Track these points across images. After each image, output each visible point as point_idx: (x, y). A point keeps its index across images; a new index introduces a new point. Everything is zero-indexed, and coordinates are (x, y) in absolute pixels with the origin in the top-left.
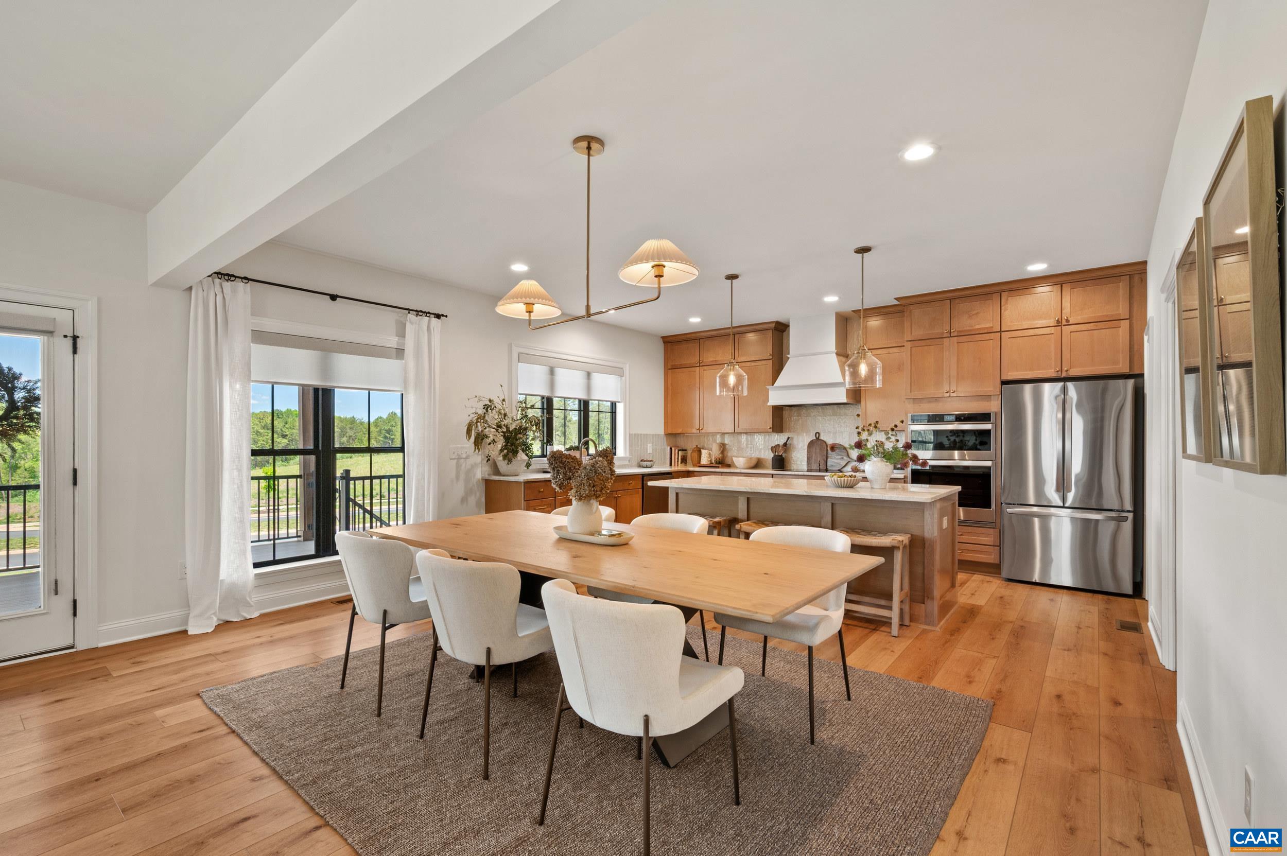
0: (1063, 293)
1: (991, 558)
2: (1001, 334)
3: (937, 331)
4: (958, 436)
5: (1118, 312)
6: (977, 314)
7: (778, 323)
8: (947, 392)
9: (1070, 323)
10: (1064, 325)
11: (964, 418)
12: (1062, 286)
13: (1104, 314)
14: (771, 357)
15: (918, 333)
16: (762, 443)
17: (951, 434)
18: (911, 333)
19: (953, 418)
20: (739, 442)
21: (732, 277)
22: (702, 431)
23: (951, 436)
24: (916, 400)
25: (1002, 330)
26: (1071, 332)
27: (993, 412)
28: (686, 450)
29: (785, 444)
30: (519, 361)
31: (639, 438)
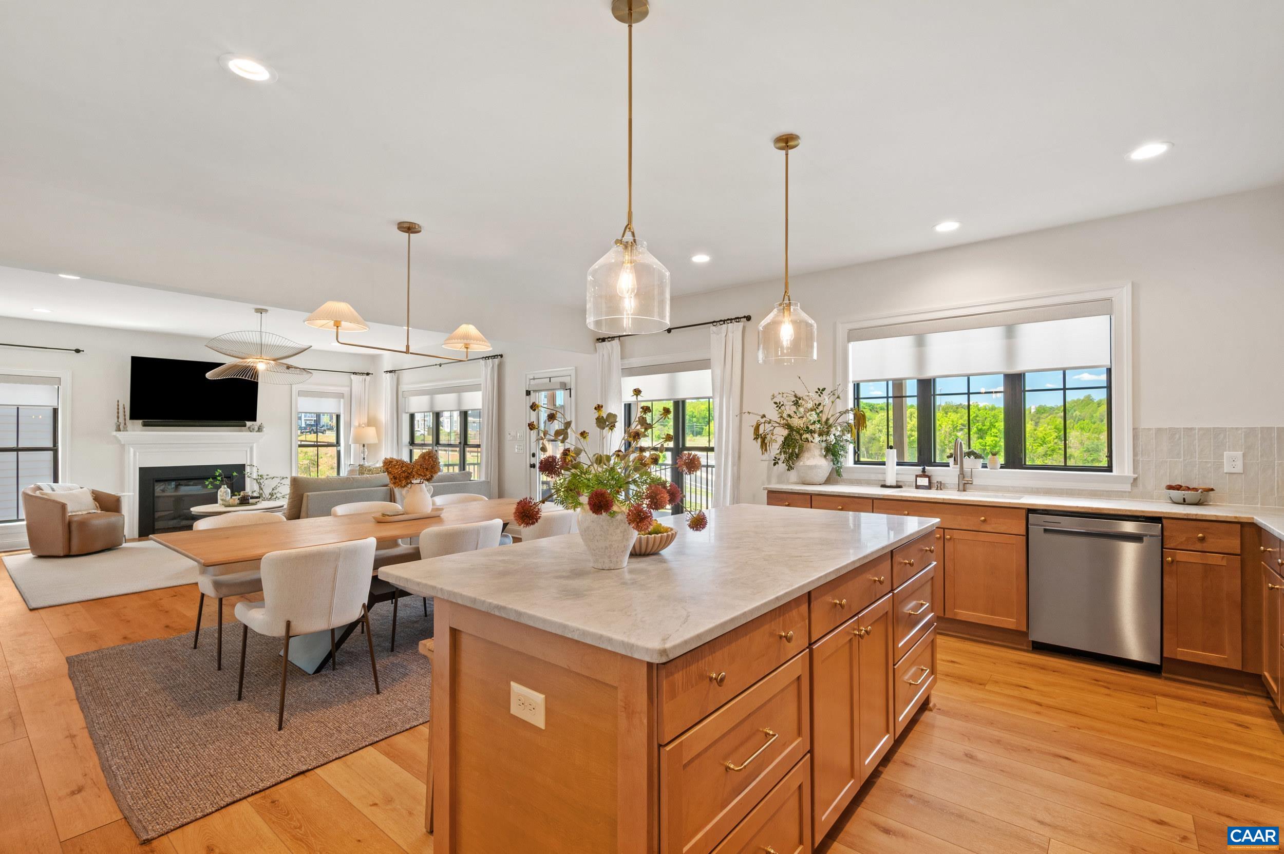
30: (849, 341)
31: (1180, 438)
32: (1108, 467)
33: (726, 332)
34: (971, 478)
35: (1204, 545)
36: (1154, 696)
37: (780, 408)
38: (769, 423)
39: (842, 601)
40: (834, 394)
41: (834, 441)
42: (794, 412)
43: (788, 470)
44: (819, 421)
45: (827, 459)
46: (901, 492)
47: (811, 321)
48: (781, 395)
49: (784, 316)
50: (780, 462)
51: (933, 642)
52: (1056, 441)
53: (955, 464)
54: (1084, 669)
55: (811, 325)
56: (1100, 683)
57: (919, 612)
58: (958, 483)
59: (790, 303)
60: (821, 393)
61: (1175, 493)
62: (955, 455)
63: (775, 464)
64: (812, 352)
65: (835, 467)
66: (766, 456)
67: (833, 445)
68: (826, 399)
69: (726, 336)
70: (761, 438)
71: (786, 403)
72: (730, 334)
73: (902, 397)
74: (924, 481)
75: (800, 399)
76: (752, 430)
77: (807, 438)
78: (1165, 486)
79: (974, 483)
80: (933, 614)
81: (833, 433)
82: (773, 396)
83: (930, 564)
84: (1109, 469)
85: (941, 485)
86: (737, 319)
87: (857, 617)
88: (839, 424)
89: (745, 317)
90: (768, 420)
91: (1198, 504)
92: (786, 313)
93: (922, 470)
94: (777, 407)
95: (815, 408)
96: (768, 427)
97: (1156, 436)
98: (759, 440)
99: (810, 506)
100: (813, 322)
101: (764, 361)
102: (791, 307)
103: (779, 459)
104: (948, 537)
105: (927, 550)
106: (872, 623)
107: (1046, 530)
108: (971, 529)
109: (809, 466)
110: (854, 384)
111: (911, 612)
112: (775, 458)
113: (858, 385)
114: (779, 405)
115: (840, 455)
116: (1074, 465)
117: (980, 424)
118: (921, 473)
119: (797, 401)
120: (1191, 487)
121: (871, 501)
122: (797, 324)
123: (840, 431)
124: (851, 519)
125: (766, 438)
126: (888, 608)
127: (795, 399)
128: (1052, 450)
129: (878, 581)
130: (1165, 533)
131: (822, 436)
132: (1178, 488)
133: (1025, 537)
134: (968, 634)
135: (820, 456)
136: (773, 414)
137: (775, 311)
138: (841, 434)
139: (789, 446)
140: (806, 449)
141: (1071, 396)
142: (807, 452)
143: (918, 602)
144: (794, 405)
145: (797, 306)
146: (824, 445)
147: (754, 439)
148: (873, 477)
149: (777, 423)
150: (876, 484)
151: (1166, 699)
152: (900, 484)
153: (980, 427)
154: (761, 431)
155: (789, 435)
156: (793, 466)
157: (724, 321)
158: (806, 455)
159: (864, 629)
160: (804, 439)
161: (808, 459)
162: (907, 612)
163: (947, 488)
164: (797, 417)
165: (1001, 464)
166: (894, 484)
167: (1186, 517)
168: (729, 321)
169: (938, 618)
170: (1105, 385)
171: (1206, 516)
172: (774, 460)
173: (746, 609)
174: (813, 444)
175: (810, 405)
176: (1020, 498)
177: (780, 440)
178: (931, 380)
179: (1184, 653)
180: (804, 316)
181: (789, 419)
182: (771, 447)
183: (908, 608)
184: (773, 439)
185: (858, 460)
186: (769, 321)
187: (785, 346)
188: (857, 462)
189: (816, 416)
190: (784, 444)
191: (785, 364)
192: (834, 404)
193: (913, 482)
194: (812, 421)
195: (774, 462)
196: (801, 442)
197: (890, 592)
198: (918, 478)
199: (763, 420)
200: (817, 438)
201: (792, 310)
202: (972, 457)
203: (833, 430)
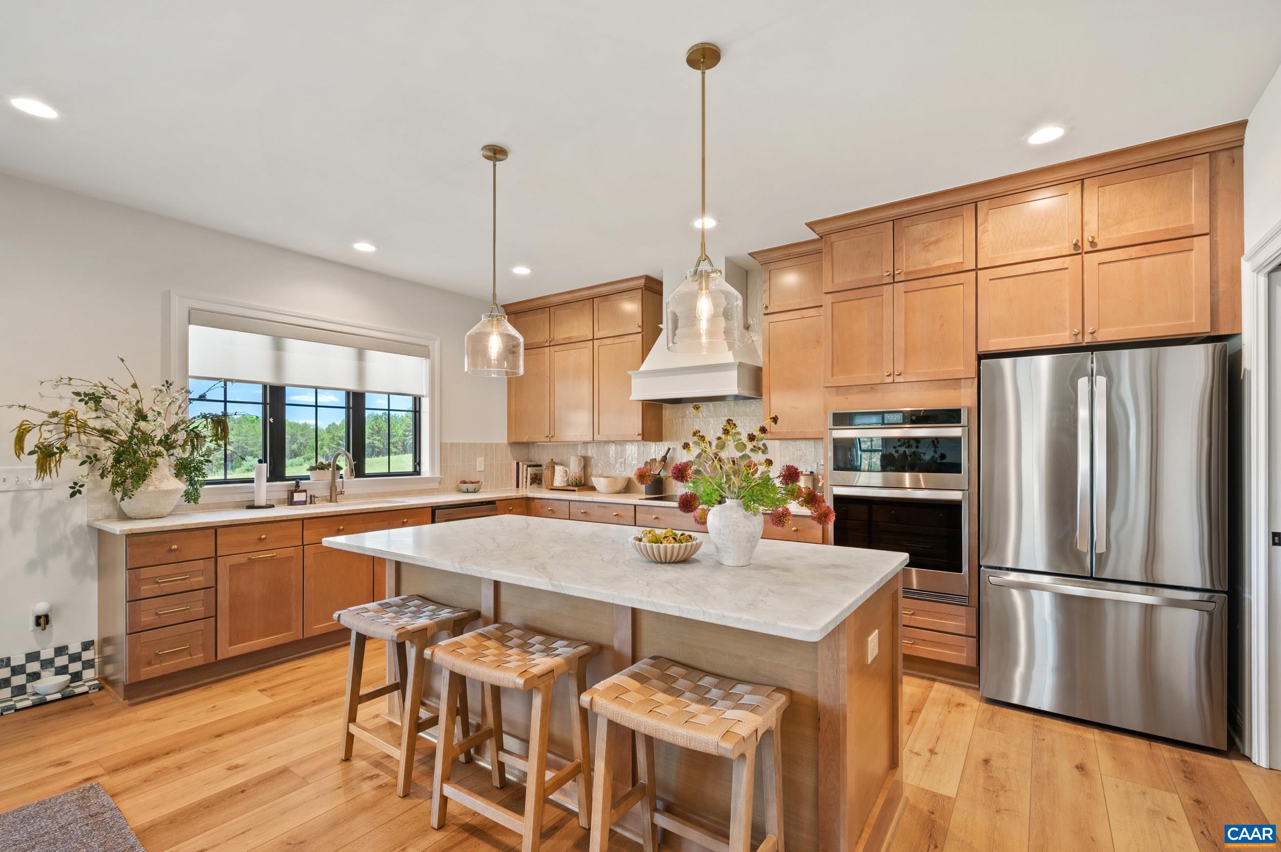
0: (1085, 195)
1: (961, 656)
2: (977, 273)
3: (873, 274)
4: (909, 446)
5: (1188, 224)
6: (937, 242)
7: (648, 278)
8: (889, 375)
9: (1098, 248)
10: (1086, 253)
11: (917, 417)
12: (1083, 184)
13: (1162, 228)
14: (640, 330)
15: (844, 279)
16: (636, 456)
17: (899, 444)
18: (833, 282)
19: (898, 418)
20: (607, 455)
21: (496, 153)
22: (553, 440)
23: (899, 446)
24: (839, 389)
25: (979, 267)
26: (1099, 264)
27: (964, 407)
28: (540, 466)
29: (664, 459)
30: (189, 323)
31: (460, 450)
34: (343, 489)
40: (186, 392)
49: (492, 327)
58: (328, 495)
74: (302, 497)
79: (345, 493)
84: (417, 473)
93: (295, 485)
97: (450, 448)
103: (82, 486)
112: (75, 484)
118: (296, 489)
120: (470, 481)
132: (464, 482)
141: (393, 416)
152: (271, 503)
165: (353, 474)
166: (264, 503)
172: (71, 487)
178: (283, 387)
195: (72, 490)
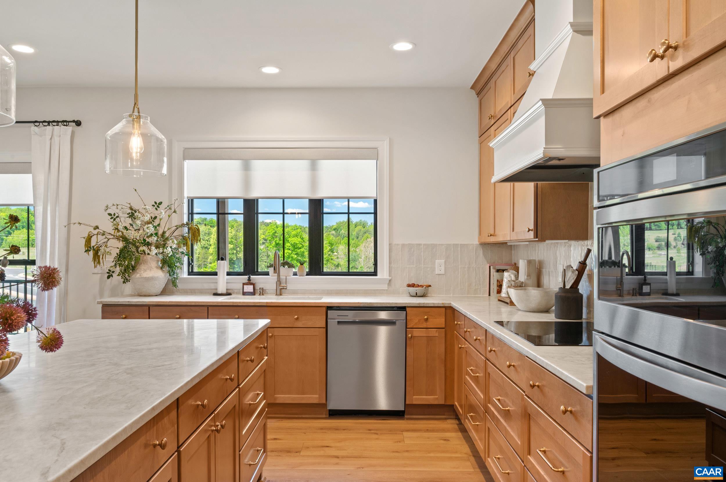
29: (582, 266)
30: (184, 159)
31: (414, 251)
32: (374, 272)
33: (51, 135)
34: (286, 284)
35: (428, 323)
36: (402, 433)
37: (114, 220)
38: (103, 235)
39: (204, 402)
40: (170, 209)
41: (171, 253)
42: (130, 224)
43: (124, 282)
44: (156, 234)
45: (164, 270)
46: (231, 299)
47: (161, 136)
48: (115, 207)
49: (133, 128)
50: (115, 275)
51: (265, 425)
52: (329, 253)
53: (274, 273)
54: (361, 423)
55: (162, 141)
56: (372, 431)
57: (257, 401)
58: (276, 288)
59: (139, 115)
60: (158, 207)
61: (413, 290)
62: (275, 265)
63: (108, 277)
64: (162, 167)
65: (170, 278)
66: (98, 269)
67: (169, 257)
68: (162, 213)
69: (51, 139)
70: (94, 250)
71: (121, 215)
72: (56, 139)
73: (225, 214)
74: (249, 288)
75: (136, 212)
76: (84, 241)
77: (144, 251)
78: (406, 285)
79: (288, 289)
80: (265, 401)
81: (170, 245)
82: (107, 207)
83: (263, 359)
84: (375, 274)
85: (263, 291)
86: (65, 123)
87: (214, 414)
88: (175, 237)
89: (74, 121)
90: (102, 232)
91: (423, 296)
92: (136, 125)
93: (248, 278)
94: (111, 218)
95: (151, 221)
96: (101, 239)
97: (401, 249)
98: (91, 253)
99: (148, 316)
100: (163, 137)
101: (112, 172)
102: (141, 119)
103: (113, 272)
104: (271, 334)
105: (261, 347)
106: (224, 418)
107: (339, 323)
108: (287, 326)
109: (146, 277)
110: (189, 200)
111: (251, 403)
112: (109, 270)
113: (192, 200)
114: (113, 217)
115: (176, 266)
116: (341, 271)
117: (278, 239)
118: (247, 282)
119: (133, 214)
120: (420, 285)
121: (207, 308)
122: (146, 137)
123: (176, 244)
124: (185, 327)
125: (99, 250)
126: (236, 402)
127: (130, 211)
128: (327, 260)
129: (229, 379)
130: (408, 318)
131: (159, 248)
132: (413, 285)
133: (325, 329)
134: (284, 414)
135: (157, 268)
136: (107, 226)
137: (124, 122)
138: (177, 247)
139: (125, 258)
140: (143, 261)
141: (354, 219)
142: (144, 264)
143: (255, 393)
144: (129, 217)
145: (147, 120)
146: (161, 257)
147: (85, 252)
148: (206, 286)
149: (112, 235)
150: (208, 293)
151: (408, 433)
152: (229, 292)
153: (277, 242)
154: (93, 243)
155: (125, 247)
156: (128, 278)
157: (49, 123)
158: (142, 267)
159: (219, 424)
160: (141, 251)
161: (145, 271)
162: (247, 403)
163: (268, 294)
164: (133, 229)
165: (307, 272)
166: (224, 292)
167: (418, 306)
168: (55, 124)
169: (269, 405)
170: (373, 212)
171: (428, 303)
172: (108, 273)
173: (126, 425)
174: (150, 256)
175: (147, 218)
176: (321, 299)
177: (115, 252)
178: (254, 200)
179: (417, 399)
180: (154, 130)
181: (125, 231)
182: (104, 259)
183: (248, 400)
184: (106, 251)
185: (192, 272)
186: (117, 131)
187: (135, 158)
188: (191, 273)
189: (153, 229)
190: (120, 257)
191: (135, 176)
192: (170, 217)
193: (240, 289)
194: (149, 234)
195: (108, 274)
196: (137, 254)
197: (236, 388)
198: (245, 286)
199: (95, 232)
200: (154, 251)
201: (141, 122)
202: (286, 267)
203: (170, 243)
